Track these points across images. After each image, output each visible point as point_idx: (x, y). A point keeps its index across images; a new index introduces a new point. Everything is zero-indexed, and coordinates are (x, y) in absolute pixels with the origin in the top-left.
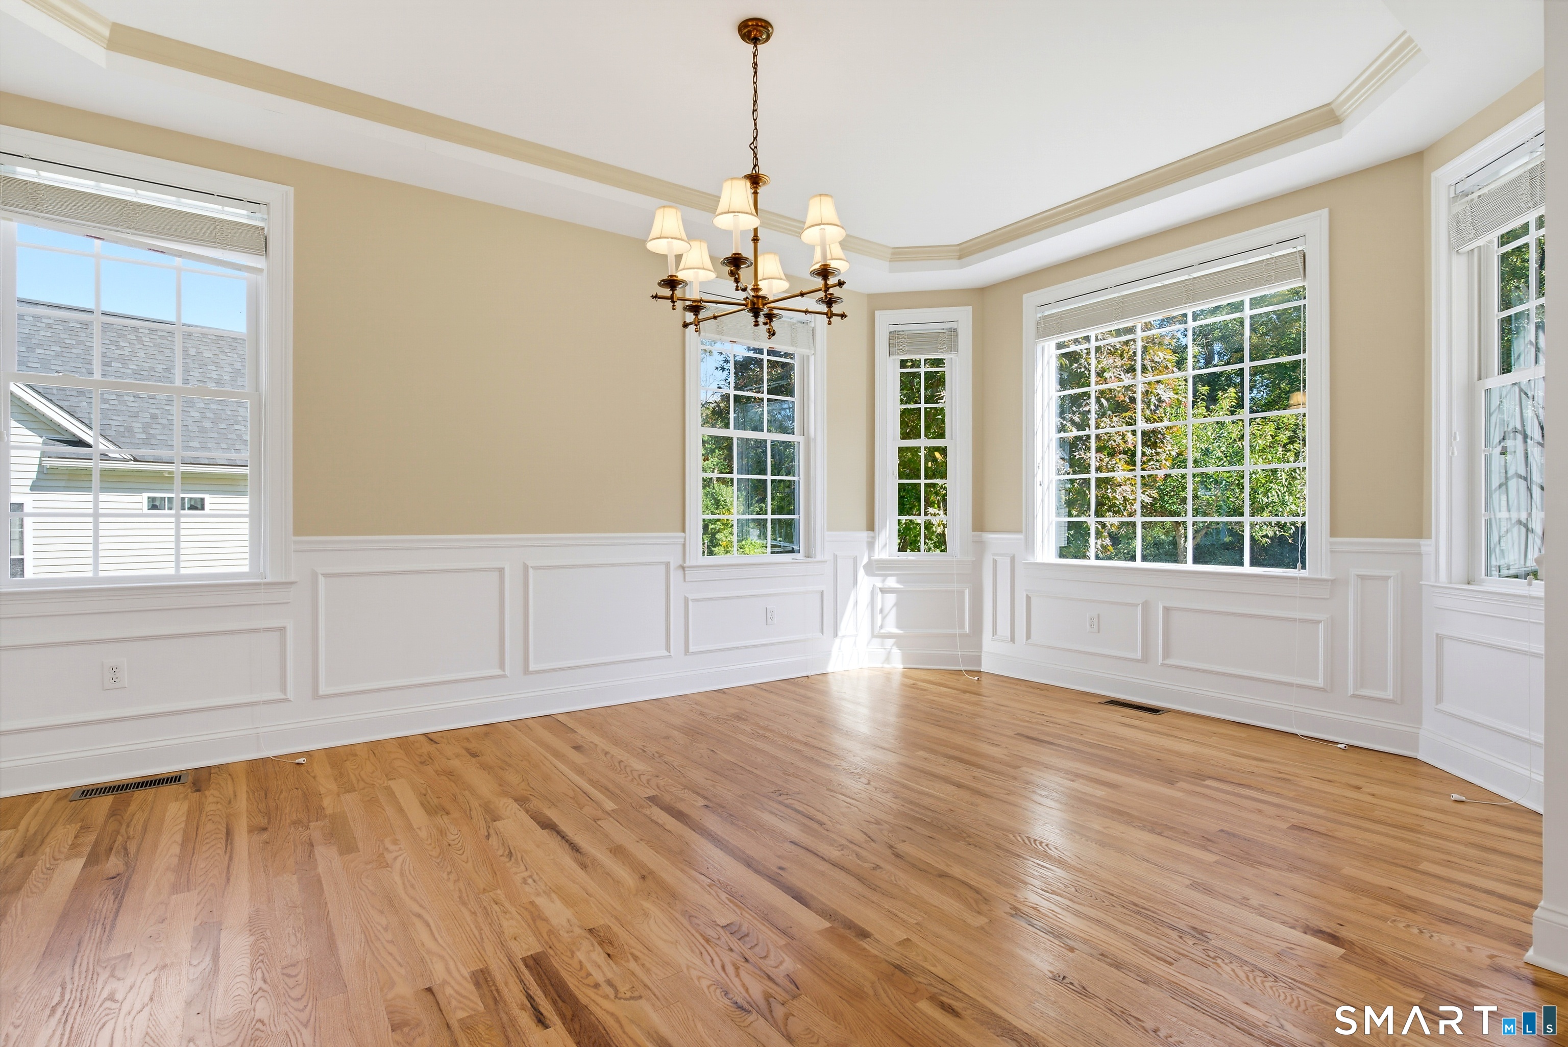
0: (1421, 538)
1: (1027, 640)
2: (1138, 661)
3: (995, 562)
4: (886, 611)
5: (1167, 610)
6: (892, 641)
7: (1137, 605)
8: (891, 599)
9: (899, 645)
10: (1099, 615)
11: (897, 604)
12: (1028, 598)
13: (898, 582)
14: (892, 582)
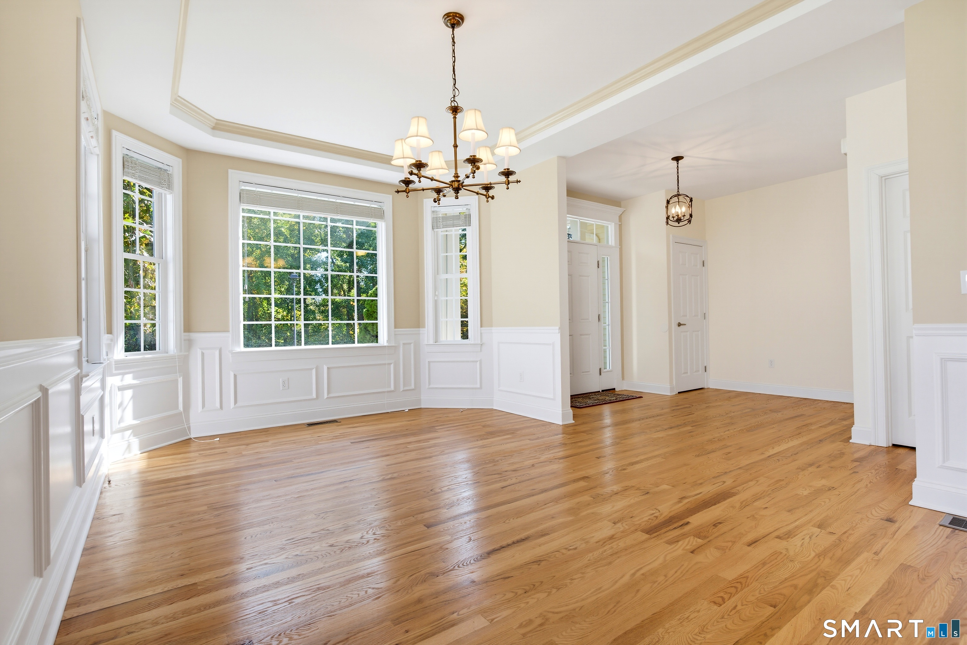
0: (419, 328)
1: (235, 405)
2: (314, 399)
3: (203, 354)
4: (125, 403)
5: (328, 368)
6: (130, 431)
7: (312, 369)
8: (129, 393)
9: (135, 435)
10: (288, 378)
11: (133, 397)
12: (235, 376)
13: (134, 378)
14: (129, 379)
